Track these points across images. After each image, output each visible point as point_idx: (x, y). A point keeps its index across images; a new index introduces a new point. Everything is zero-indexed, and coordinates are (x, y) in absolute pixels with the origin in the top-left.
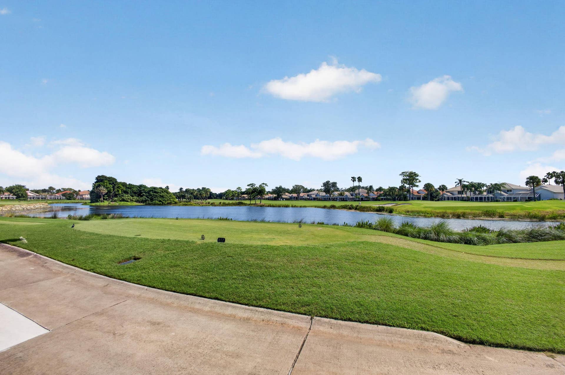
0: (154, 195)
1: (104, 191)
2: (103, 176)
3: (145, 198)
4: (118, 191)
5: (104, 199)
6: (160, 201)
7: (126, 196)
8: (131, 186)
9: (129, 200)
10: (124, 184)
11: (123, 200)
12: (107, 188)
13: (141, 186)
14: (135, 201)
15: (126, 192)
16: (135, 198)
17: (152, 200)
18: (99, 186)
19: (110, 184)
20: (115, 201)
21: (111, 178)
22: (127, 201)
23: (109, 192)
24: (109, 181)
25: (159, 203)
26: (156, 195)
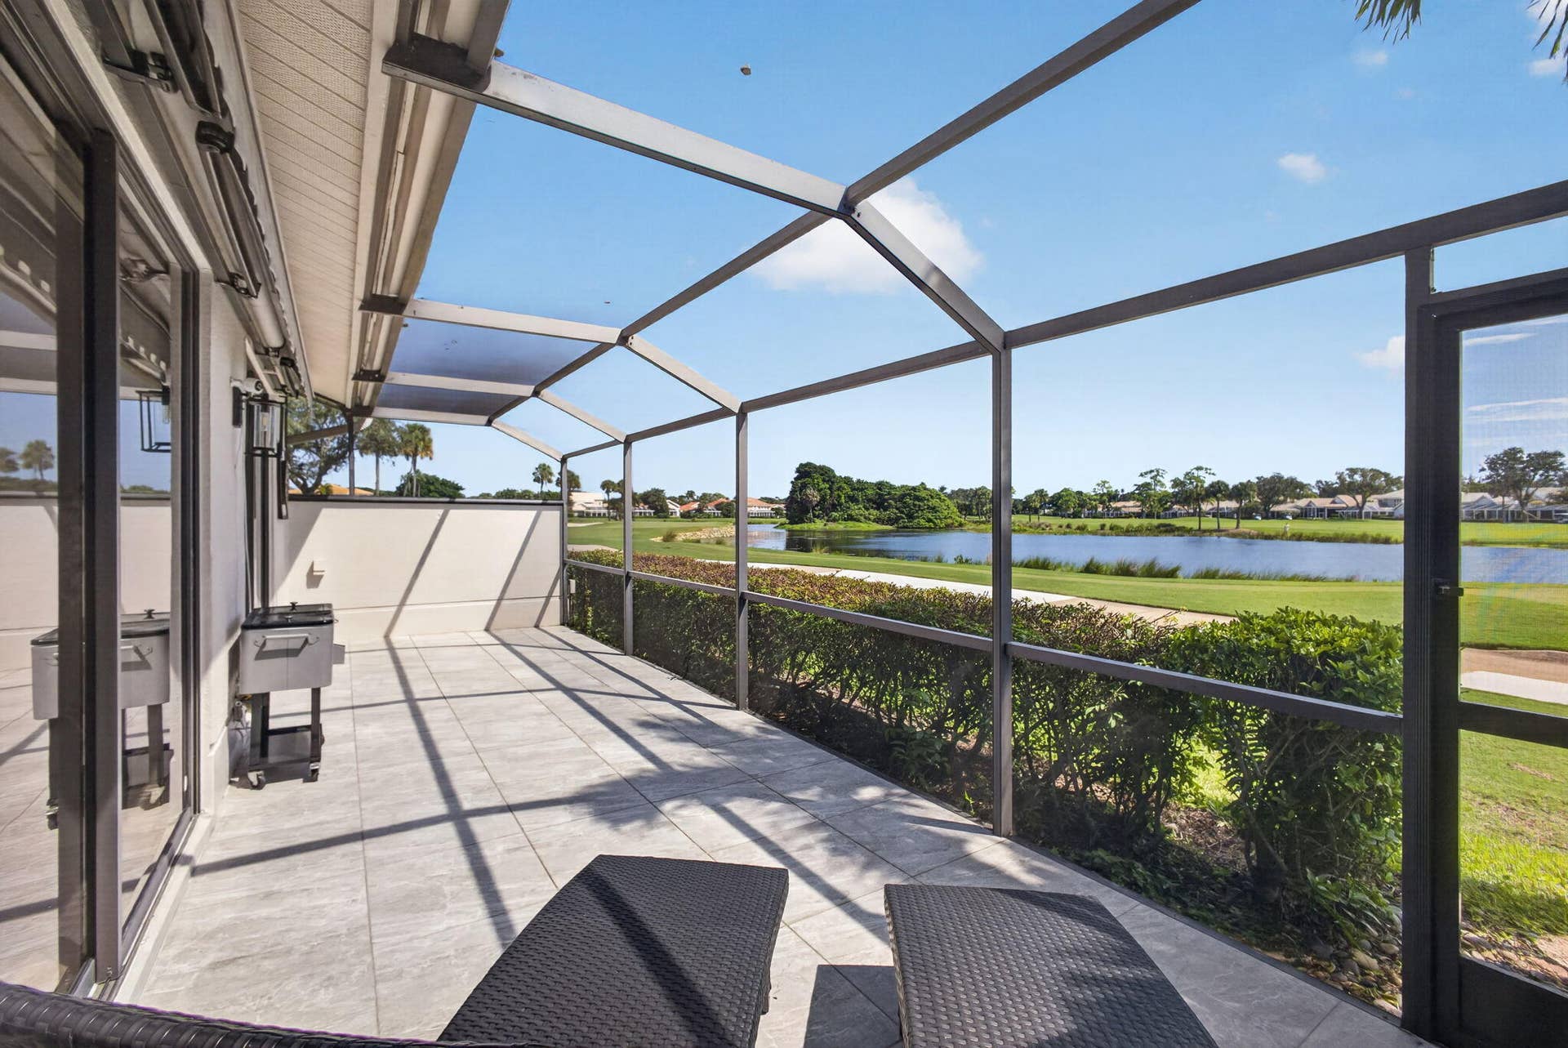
0: (915, 505)
1: (813, 495)
2: (809, 465)
3: (895, 514)
4: (840, 497)
5: (815, 516)
6: (929, 520)
7: (856, 510)
8: (861, 486)
9: (862, 518)
10: (848, 480)
11: (851, 518)
12: (819, 491)
13: (880, 485)
14: (874, 521)
15: (853, 499)
16: (875, 513)
17: (911, 517)
18: (804, 486)
19: (824, 481)
20: (834, 520)
21: (824, 466)
22: (859, 521)
23: (823, 499)
24: (822, 475)
25: (927, 525)
26: (920, 506)
